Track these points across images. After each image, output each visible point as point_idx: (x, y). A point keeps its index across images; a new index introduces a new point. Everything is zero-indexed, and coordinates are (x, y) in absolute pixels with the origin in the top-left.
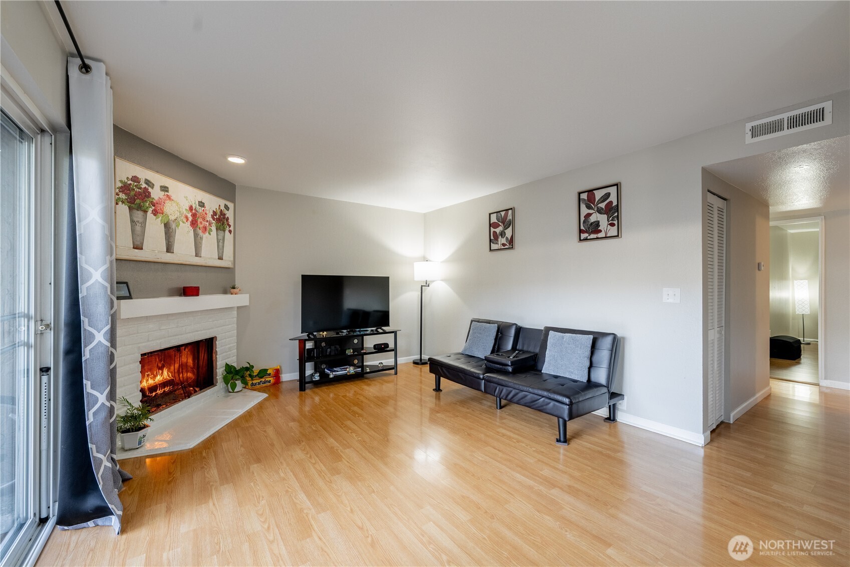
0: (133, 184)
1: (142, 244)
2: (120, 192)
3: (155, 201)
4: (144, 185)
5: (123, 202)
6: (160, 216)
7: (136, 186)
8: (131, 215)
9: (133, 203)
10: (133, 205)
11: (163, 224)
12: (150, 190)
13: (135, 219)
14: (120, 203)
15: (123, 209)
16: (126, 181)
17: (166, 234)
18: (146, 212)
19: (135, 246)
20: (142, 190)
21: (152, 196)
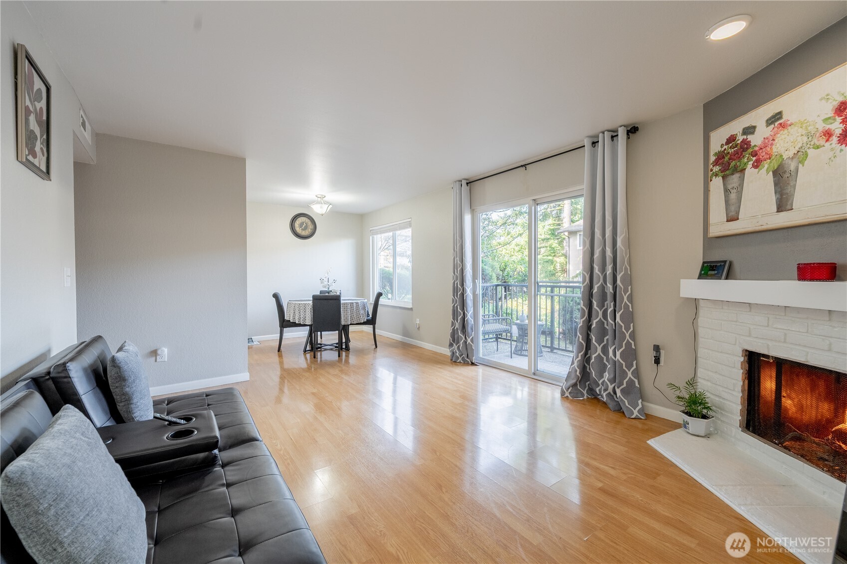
0: (728, 147)
1: (738, 213)
2: (713, 166)
3: (756, 149)
4: (740, 138)
5: (716, 175)
6: (766, 165)
7: (730, 148)
8: (724, 185)
9: (728, 169)
10: (727, 172)
11: (771, 173)
12: (750, 138)
13: (729, 187)
14: (714, 177)
15: (717, 183)
16: (720, 149)
17: (776, 184)
18: (743, 171)
19: (729, 218)
20: (739, 146)
21: (752, 144)
